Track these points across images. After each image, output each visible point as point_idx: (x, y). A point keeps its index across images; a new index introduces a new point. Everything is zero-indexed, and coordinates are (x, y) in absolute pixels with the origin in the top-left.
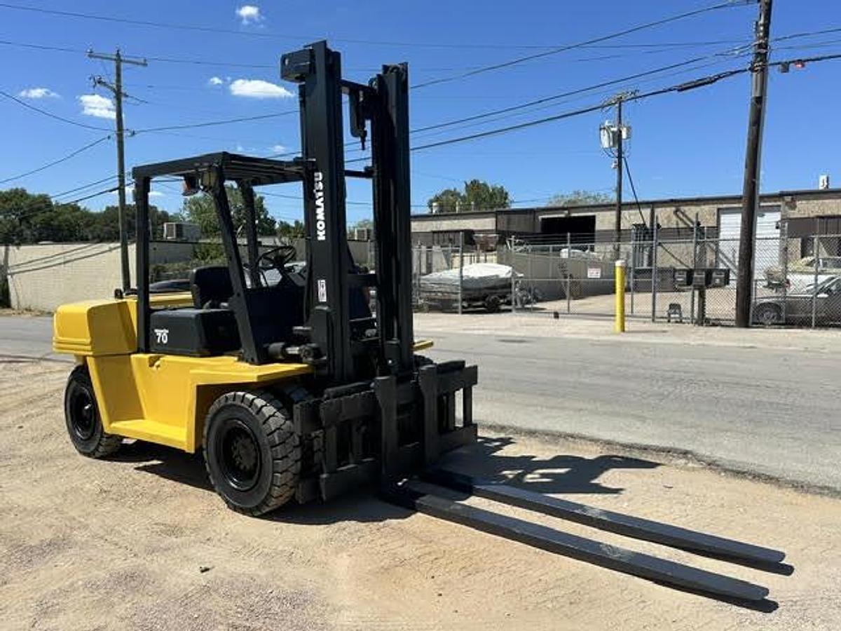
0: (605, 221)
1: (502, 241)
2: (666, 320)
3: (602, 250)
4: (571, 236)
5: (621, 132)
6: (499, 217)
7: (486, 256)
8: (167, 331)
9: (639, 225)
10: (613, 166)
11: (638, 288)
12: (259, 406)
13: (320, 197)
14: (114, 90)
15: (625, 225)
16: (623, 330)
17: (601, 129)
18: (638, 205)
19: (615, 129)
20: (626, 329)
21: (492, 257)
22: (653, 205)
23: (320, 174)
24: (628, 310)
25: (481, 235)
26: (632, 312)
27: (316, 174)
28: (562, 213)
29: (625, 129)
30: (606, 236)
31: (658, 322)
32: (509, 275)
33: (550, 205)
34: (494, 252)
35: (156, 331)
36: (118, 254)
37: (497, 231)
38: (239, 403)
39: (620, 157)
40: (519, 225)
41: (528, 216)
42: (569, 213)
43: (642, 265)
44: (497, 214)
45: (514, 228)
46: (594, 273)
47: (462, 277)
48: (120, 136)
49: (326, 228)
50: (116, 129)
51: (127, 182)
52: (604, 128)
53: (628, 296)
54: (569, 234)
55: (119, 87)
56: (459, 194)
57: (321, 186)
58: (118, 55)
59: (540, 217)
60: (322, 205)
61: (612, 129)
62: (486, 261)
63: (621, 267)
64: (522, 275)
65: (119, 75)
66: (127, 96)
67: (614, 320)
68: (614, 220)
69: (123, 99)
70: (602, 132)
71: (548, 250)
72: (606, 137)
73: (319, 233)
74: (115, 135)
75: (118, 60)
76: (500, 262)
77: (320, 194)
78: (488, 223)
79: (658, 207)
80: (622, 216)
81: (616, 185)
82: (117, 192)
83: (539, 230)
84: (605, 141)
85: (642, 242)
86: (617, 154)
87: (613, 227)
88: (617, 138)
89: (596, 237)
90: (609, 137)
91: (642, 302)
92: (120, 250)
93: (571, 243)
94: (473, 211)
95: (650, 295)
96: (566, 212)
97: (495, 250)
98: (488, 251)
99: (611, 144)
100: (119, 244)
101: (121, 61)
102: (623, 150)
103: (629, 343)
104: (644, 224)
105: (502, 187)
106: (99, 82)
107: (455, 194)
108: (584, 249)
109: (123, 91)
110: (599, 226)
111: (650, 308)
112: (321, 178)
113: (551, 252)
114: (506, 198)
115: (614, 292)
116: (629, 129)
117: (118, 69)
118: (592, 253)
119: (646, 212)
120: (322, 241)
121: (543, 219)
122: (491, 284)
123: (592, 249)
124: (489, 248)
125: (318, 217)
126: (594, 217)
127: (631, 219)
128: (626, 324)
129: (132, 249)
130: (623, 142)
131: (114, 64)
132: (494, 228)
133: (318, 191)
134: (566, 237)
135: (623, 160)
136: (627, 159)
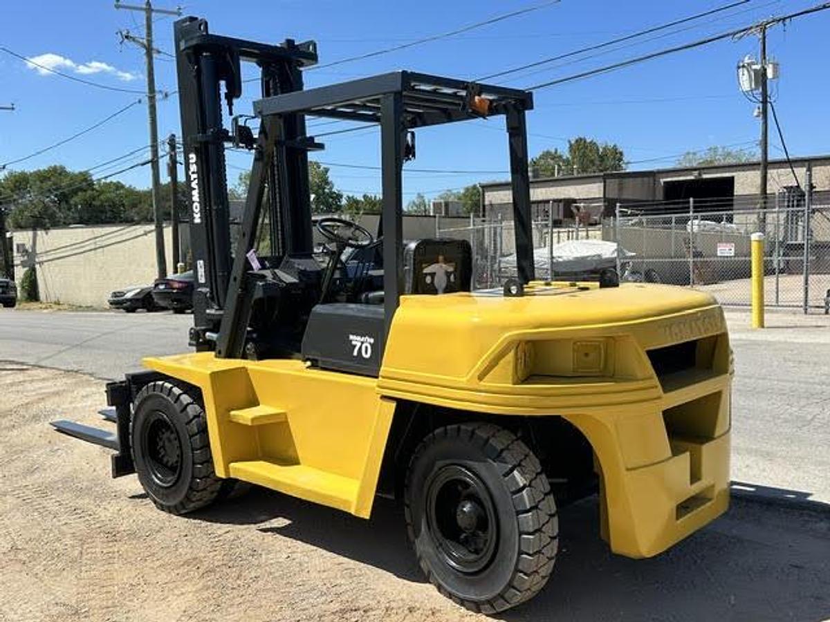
0: (746, 184)
1: (609, 212)
2: (823, 310)
3: (743, 221)
4: (695, 202)
5: (765, 70)
6: (608, 181)
7: (587, 231)
9: (792, 187)
10: (755, 114)
11: (788, 270)
14: (144, 46)
15: (773, 188)
16: (762, 325)
17: (739, 67)
18: (790, 163)
19: (758, 67)
20: (766, 324)
21: (596, 233)
22: (810, 163)
24: (769, 298)
25: (582, 204)
26: (777, 301)
28: (691, 175)
29: (771, 66)
30: (749, 201)
31: (812, 314)
32: (615, 255)
33: (679, 167)
34: (598, 226)
36: (153, 237)
37: (605, 199)
39: (765, 102)
40: (633, 191)
41: (646, 179)
42: (700, 174)
43: (796, 240)
44: (605, 178)
45: (627, 195)
46: (726, 250)
47: (552, 258)
48: (152, 99)
50: (147, 90)
51: (161, 153)
52: (743, 66)
53: (770, 282)
54: (691, 200)
55: (150, 42)
56: (560, 157)
58: (148, 3)
59: (662, 181)
61: (754, 67)
62: (588, 237)
63: (759, 241)
64: (633, 254)
65: (149, 27)
66: (159, 52)
67: (750, 311)
68: (759, 181)
69: (155, 55)
70: (741, 69)
71: (668, 222)
72: (746, 77)
74: (147, 99)
75: (149, 10)
76: (605, 238)
78: (594, 190)
79: (816, 166)
80: (769, 176)
81: (760, 138)
82: (150, 165)
83: (660, 195)
84: (746, 82)
85: (795, 209)
86: (761, 99)
87: (755, 190)
88: (761, 78)
89: (735, 202)
90: (750, 76)
91: (792, 286)
92: (154, 234)
93: (694, 212)
94: (575, 174)
95: (802, 278)
96: (696, 173)
97: (600, 224)
98: (591, 225)
99: (753, 86)
100: (153, 227)
101: (152, 10)
102: (769, 93)
103: (769, 344)
104: (798, 187)
105: (615, 146)
106: (127, 37)
107: (555, 157)
108: (718, 220)
109: (155, 45)
110: (738, 190)
111: (802, 295)
113: (673, 224)
114: (620, 160)
115: (750, 276)
116: (776, 66)
117: (149, 20)
118: (729, 225)
119: (801, 172)
121: (665, 183)
122: (592, 268)
123: (730, 220)
124: (592, 221)
126: (733, 178)
127: (780, 180)
128: (766, 316)
129: (168, 233)
130: (768, 81)
131: (144, 14)
132: (602, 196)
134: (689, 202)
135: (769, 105)
136: (774, 104)
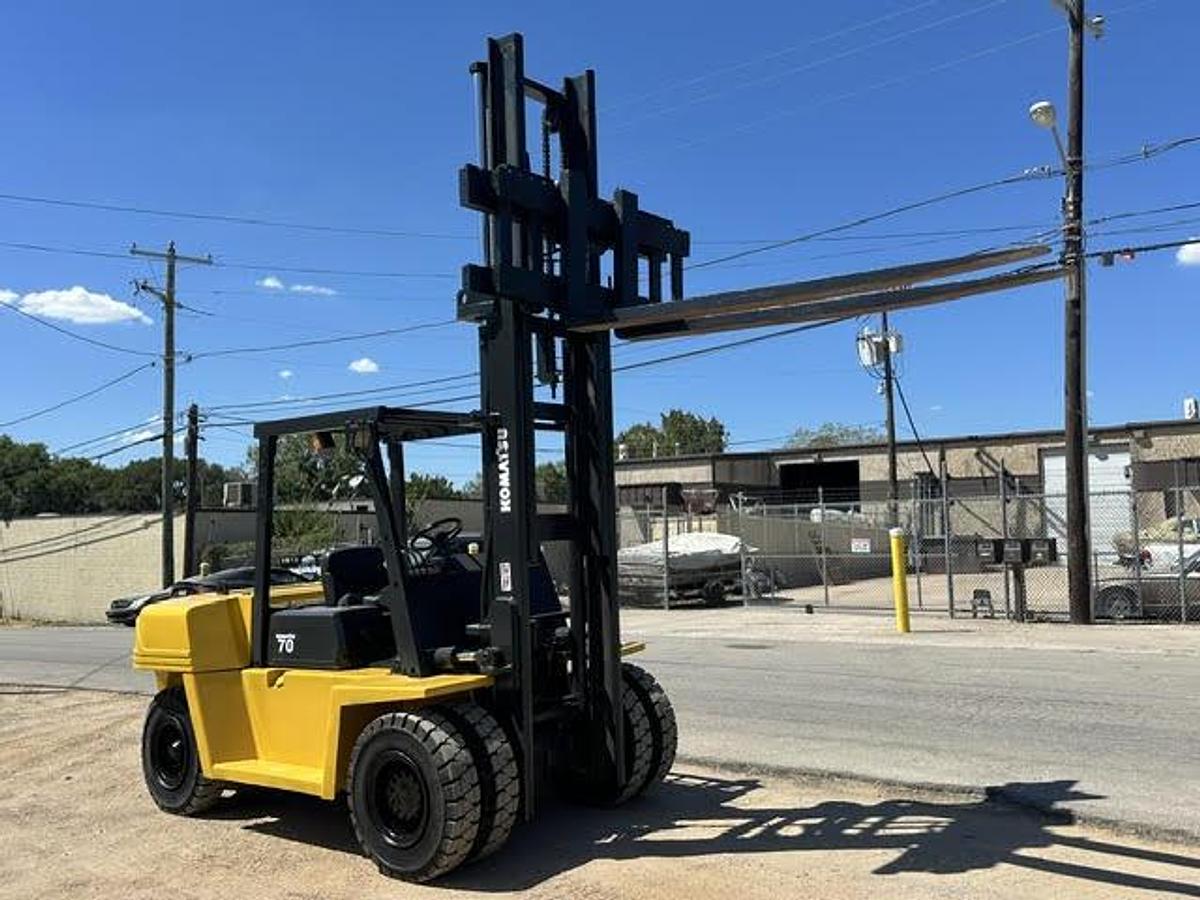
0: (873, 469)
1: (723, 500)
2: (971, 615)
3: (872, 511)
4: (824, 492)
5: (888, 343)
6: (718, 464)
7: (701, 520)
8: (293, 637)
9: (924, 473)
10: (879, 391)
11: (927, 568)
12: (427, 730)
13: (504, 460)
14: (163, 298)
15: (903, 474)
16: (908, 631)
17: (858, 339)
18: (920, 445)
19: (879, 339)
20: (912, 629)
21: (710, 523)
22: (943, 445)
23: (506, 432)
24: (913, 601)
25: (693, 491)
26: (920, 605)
27: (499, 431)
28: (811, 457)
29: (894, 339)
30: (877, 491)
31: (960, 618)
32: (736, 550)
33: (790, 447)
34: (711, 516)
35: (278, 636)
36: (158, 530)
37: (716, 485)
38: (400, 728)
39: (889, 378)
40: (746, 475)
41: (760, 462)
42: (819, 457)
43: (933, 533)
44: (714, 460)
45: (738, 480)
46: (860, 546)
47: (668, 553)
48: (169, 362)
49: (511, 497)
50: (163, 351)
51: (176, 426)
52: (863, 339)
53: (911, 580)
54: (820, 490)
55: (171, 293)
56: (654, 431)
57: (506, 445)
58: (172, 250)
59: (778, 464)
60: (507, 470)
61: (875, 339)
62: (701, 529)
63: (898, 537)
64: (755, 549)
65: (171, 277)
66: (180, 306)
67: (894, 615)
68: (887, 466)
69: (176, 310)
70: (860, 343)
71: (792, 512)
72: (867, 350)
73: (503, 503)
74: (163, 363)
75: (172, 256)
76: (722, 530)
77: (505, 456)
78: (701, 473)
79: (950, 448)
80: (898, 461)
81: (885, 417)
82: (161, 440)
83: (776, 481)
84: (866, 356)
85: (930, 500)
86: (884, 374)
87: (884, 476)
88: (883, 351)
89: (861, 493)
90: (871, 349)
91: (934, 587)
92: (160, 525)
93: (824, 501)
94: (677, 455)
95: (945, 577)
96: (816, 456)
97: (714, 512)
98: (704, 513)
99: (875, 360)
100: (160, 516)
101: (176, 257)
102: (893, 367)
103: (918, 648)
104: (931, 473)
105: (715, 419)
106: (143, 288)
107: (648, 430)
108: (845, 510)
109: (176, 298)
110: (865, 476)
111: (946, 597)
112: (506, 436)
113: (796, 514)
114: (721, 435)
115: (891, 574)
116: (899, 339)
117: (171, 268)
118: (856, 515)
119: (933, 456)
120: (506, 514)
121: (782, 467)
122: (711, 564)
123: (857, 509)
124: (706, 510)
125: (501, 484)
126: (856, 463)
127: (910, 465)
128: (912, 621)
129: (180, 523)
130: (892, 356)
131: (165, 265)
132: (710, 479)
133: (503, 452)
134: (817, 493)
135: (893, 382)
136: (899, 381)
